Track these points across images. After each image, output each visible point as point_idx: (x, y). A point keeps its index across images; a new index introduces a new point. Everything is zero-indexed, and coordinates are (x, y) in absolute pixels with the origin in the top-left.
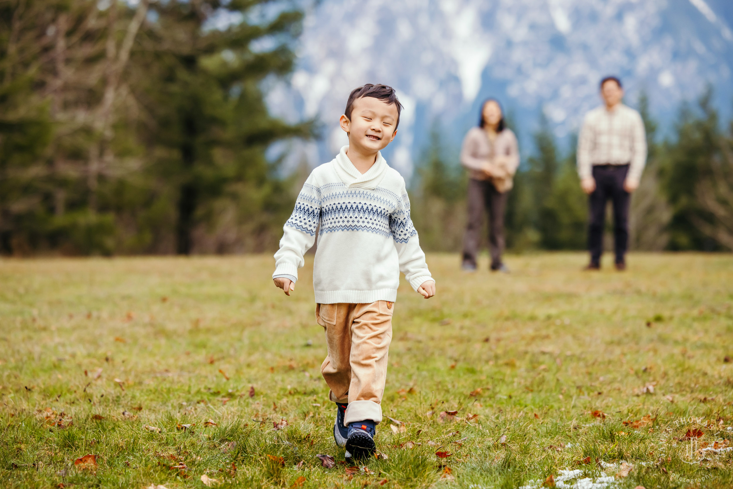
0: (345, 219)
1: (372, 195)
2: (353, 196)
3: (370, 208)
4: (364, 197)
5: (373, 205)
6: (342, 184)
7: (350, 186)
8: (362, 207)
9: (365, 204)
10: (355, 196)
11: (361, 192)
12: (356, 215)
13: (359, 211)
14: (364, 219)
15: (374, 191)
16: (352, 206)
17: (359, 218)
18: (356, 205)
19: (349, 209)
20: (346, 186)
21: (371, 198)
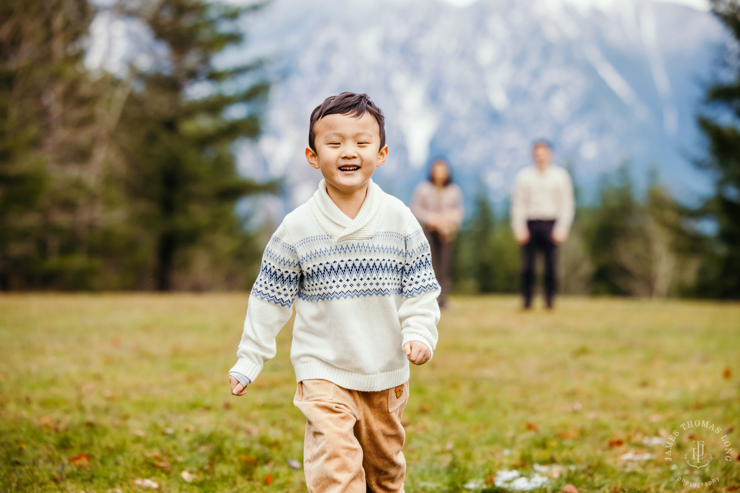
0: (339, 283)
1: (370, 246)
2: (345, 252)
3: (371, 265)
4: (361, 251)
5: (375, 259)
6: (326, 237)
7: (338, 240)
8: (361, 264)
9: (364, 260)
10: (348, 251)
11: (356, 245)
12: (354, 276)
13: (358, 271)
14: (365, 280)
15: (373, 239)
16: (346, 265)
17: (358, 280)
18: (351, 263)
19: (343, 269)
20: (333, 240)
21: (370, 251)
